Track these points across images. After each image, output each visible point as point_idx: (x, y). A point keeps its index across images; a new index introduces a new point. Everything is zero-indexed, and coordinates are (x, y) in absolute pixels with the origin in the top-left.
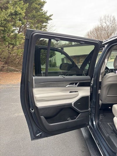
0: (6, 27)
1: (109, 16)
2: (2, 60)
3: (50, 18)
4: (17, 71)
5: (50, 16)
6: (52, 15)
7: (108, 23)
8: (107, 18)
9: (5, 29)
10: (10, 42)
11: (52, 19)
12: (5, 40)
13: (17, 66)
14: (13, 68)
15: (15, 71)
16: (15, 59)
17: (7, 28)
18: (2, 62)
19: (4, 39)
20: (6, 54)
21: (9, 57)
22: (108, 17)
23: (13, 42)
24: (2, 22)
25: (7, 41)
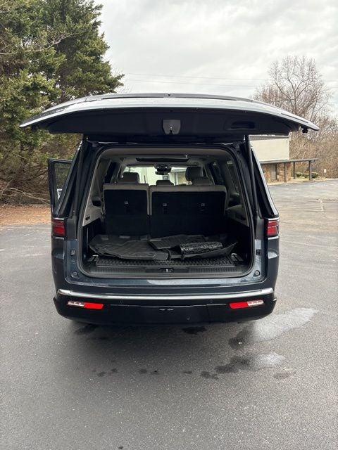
0: (16, 113)
1: (299, 60)
2: (5, 177)
3: (120, 81)
4: (42, 203)
5: (119, 78)
6: (123, 75)
7: (296, 81)
8: (291, 66)
9: (13, 117)
10: (23, 140)
11: (122, 85)
12: (13, 136)
13: (41, 192)
14: (31, 196)
15: (35, 202)
16: (36, 175)
17: (17, 115)
18: (5, 183)
19: (11, 134)
20: (14, 162)
21: (22, 171)
22: (295, 63)
23: (30, 139)
24: (8, 104)
25: (18, 139)
